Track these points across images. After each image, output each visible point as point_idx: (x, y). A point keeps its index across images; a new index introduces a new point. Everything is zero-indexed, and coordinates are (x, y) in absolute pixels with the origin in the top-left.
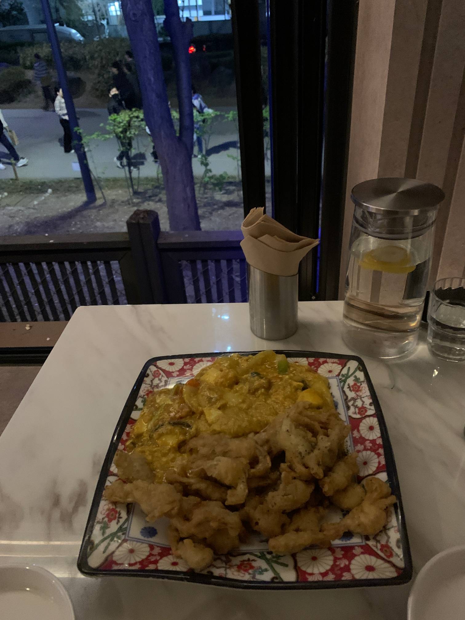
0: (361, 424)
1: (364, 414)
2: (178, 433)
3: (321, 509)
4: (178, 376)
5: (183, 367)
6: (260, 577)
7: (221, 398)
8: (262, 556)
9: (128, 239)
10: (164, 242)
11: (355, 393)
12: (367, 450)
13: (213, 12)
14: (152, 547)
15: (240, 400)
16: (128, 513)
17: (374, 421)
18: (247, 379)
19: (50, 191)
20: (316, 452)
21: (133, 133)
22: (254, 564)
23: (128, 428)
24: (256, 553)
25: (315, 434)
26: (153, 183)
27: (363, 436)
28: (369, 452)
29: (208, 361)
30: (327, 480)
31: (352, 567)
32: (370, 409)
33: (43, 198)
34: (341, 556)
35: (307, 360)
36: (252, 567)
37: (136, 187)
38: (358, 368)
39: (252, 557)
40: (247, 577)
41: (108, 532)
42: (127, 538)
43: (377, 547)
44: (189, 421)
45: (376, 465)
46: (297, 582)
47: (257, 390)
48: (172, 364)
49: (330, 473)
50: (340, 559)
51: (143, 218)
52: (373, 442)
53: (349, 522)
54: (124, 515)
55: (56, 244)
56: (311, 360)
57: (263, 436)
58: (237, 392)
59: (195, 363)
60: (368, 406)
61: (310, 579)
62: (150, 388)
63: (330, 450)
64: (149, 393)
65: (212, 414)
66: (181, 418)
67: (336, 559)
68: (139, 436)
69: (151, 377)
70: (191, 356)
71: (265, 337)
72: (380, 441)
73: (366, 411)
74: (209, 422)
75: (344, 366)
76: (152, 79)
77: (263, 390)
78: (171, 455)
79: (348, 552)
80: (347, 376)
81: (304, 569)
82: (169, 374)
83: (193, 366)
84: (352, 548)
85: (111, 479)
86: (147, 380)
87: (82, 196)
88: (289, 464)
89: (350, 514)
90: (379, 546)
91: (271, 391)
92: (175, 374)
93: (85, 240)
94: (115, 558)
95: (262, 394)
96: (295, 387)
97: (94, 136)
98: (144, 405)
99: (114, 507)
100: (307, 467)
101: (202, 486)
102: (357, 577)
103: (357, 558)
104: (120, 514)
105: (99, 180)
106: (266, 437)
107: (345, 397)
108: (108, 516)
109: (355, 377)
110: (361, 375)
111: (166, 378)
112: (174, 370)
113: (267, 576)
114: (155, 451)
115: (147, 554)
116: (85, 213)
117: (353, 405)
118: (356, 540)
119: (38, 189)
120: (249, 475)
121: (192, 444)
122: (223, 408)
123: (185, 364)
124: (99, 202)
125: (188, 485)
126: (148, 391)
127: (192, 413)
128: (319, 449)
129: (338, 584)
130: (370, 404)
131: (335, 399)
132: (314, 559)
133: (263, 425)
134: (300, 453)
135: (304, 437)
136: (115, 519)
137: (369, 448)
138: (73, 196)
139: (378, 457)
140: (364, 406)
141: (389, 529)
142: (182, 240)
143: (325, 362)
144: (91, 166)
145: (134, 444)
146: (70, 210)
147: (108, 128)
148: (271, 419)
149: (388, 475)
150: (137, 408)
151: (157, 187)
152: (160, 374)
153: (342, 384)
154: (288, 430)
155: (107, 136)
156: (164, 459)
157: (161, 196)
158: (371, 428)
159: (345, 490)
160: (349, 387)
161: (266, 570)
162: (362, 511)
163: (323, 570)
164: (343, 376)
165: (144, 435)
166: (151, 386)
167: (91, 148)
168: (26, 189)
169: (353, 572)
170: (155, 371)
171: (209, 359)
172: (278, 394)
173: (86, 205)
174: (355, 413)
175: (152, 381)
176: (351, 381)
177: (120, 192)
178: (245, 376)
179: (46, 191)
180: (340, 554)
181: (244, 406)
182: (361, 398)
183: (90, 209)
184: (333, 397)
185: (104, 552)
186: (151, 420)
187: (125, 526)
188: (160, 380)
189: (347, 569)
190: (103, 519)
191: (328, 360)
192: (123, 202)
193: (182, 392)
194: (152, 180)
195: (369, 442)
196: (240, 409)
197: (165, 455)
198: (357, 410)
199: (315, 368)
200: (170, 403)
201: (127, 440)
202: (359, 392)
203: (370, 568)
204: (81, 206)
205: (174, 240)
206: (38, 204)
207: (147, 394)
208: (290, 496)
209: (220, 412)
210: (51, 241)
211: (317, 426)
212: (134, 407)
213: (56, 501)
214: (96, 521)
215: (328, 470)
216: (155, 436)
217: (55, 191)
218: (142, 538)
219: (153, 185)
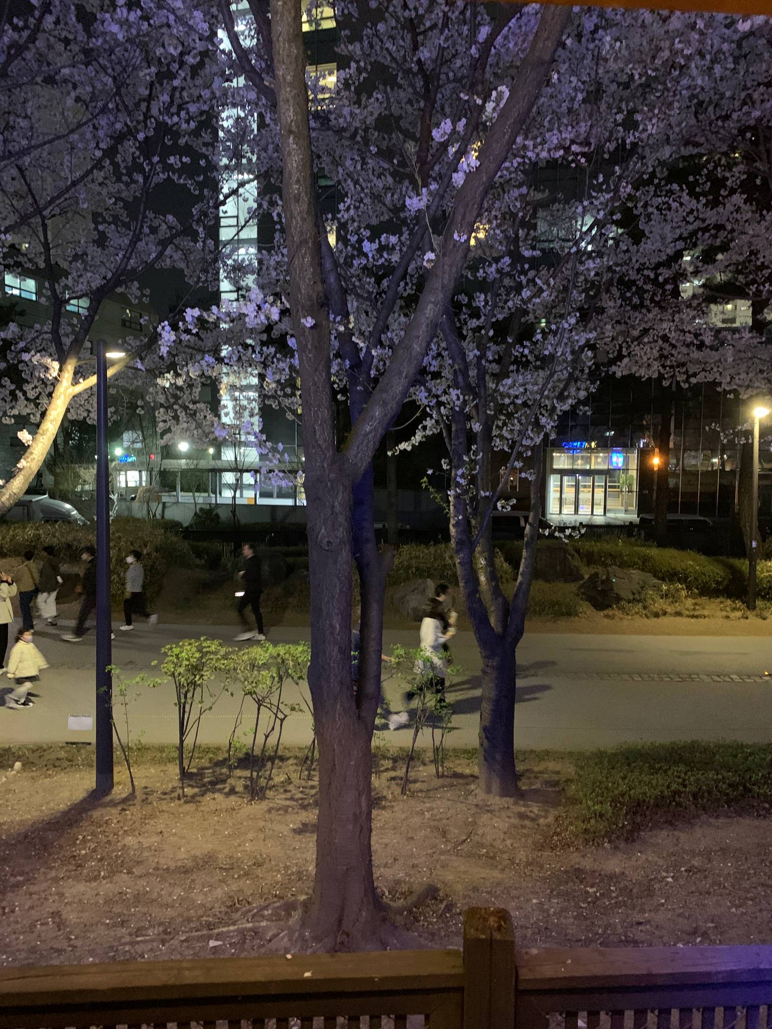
13: (275, 495)
19: (18, 765)
26: (211, 756)
33: (4, 779)
51: (498, 928)
55: (317, 981)
87: (88, 779)
116: (96, 814)
124: (119, 791)
138: (62, 778)
142: (563, 972)
151: (220, 764)
173: (93, 799)
177: (152, 770)
179: (12, 767)
183: (105, 805)
204: (84, 800)
217: (28, 765)
219: (211, 760)
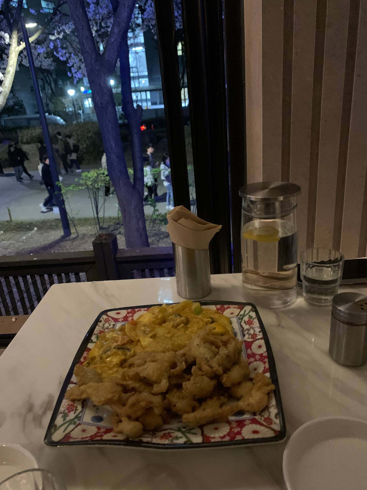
0: (253, 345)
1: (255, 338)
2: (121, 354)
3: (222, 398)
4: (122, 321)
5: (127, 315)
6: (175, 441)
7: (152, 330)
8: (179, 430)
9: (94, 255)
10: (121, 256)
11: (249, 326)
12: (257, 361)
13: (158, 103)
14: (99, 428)
15: (166, 332)
16: (83, 407)
17: (262, 342)
18: (171, 319)
19: (36, 229)
20: (217, 357)
21: (99, 185)
22: (172, 435)
23: (85, 354)
24: (175, 429)
25: (218, 347)
26: (114, 221)
27: (254, 352)
28: (258, 362)
29: (145, 310)
30: (225, 375)
31: (243, 432)
32: (259, 335)
33: (30, 234)
34: (235, 426)
35: (216, 307)
36: (171, 436)
37: (101, 224)
38: (252, 310)
39: (171, 431)
40: (167, 442)
41: (68, 419)
42: (81, 422)
43: (261, 419)
44: (128, 346)
45: (263, 369)
46: (203, 442)
47: (178, 325)
48: (118, 313)
49: (228, 372)
50: (235, 428)
51: (105, 239)
52: (261, 355)
53: (242, 404)
54: (80, 408)
55: (39, 260)
56: (219, 306)
57: (182, 352)
58: (164, 327)
59: (135, 312)
60: (258, 333)
61: (212, 440)
62: (102, 329)
63: (228, 356)
64: (101, 332)
65: (146, 341)
66: (123, 344)
67: (231, 428)
68: (93, 359)
69: (103, 322)
70: (133, 308)
71: (188, 297)
72: (265, 354)
73: (256, 336)
74: (143, 346)
75: (241, 309)
76: (114, 145)
77: (183, 325)
78: (115, 369)
79: (241, 424)
80: (244, 315)
81: (208, 435)
82: (116, 320)
83: (133, 314)
84: (244, 420)
85: (71, 386)
86: (100, 324)
87: (60, 232)
88: (198, 366)
89: (242, 399)
90: (263, 419)
91: (188, 326)
92: (120, 320)
93: (60, 258)
94: (71, 435)
95: (182, 327)
96: (205, 322)
97: (71, 188)
98: (97, 340)
99: (73, 403)
100: (212, 368)
101: (137, 385)
102: (246, 437)
103: (246, 427)
104: (76, 408)
105: (73, 220)
106: (184, 352)
107: (242, 329)
108: (68, 409)
109: (250, 315)
110: (253, 314)
111: (114, 323)
112: (120, 318)
113: (182, 441)
114: (104, 367)
115: (95, 432)
116: (62, 244)
117: (247, 333)
118: (247, 416)
119: (26, 228)
120: (169, 374)
121: (130, 361)
122: (154, 337)
123: (128, 313)
124: (73, 236)
125: (126, 386)
126: (100, 331)
127: (131, 342)
128: (220, 355)
129: (232, 442)
130: (260, 332)
131: (235, 331)
132: (216, 429)
133: (182, 347)
134: (206, 359)
135: (209, 349)
136: (73, 411)
137: (258, 359)
138: (53, 232)
139: (264, 364)
140: (255, 333)
141: (270, 408)
142: (134, 254)
143: (229, 307)
144: (68, 210)
145: (89, 364)
146: (50, 242)
147: (81, 182)
148: (187, 342)
149: (271, 374)
150: (92, 342)
151: (118, 224)
152: (110, 320)
153: (240, 321)
154: (198, 344)
155: (81, 188)
156: (110, 372)
157: (120, 230)
158: (260, 347)
159: (239, 384)
160: (245, 322)
161: (181, 437)
162: (251, 396)
163: (221, 435)
164: (241, 315)
165: (97, 357)
166: (103, 328)
167: (68, 196)
168: (18, 228)
169: (243, 435)
170: (106, 319)
171: (146, 309)
172: (194, 327)
173: (63, 239)
174: (249, 338)
175: (103, 325)
176: (246, 318)
177: (89, 228)
178: (170, 317)
179: (33, 229)
180: (234, 425)
181: (169, 335)
182: (253, 328)
183: (66, 241)
184: (234, 329)
185: (64, 432)
186: (102, 347)
187: (80, 415)
188: (109, 324)
189: (239, 433)
190: (64, 411)
191: (230, 306)
192: (91, 235)
193: (124, 329)
194: (114, 219)
195: (258, 355)
196: (166, 337)
197: (111, 369)
198: (250, 336)
199: (222, 312)
200: (116, 336)
201: (83, 362)
202: (252, 325)
203: (255, 432)
204: (59, 239)
205: (128, 255)
206: (26, 239)
207: (100, 333)
208: (198, 385)
209: (151, 340)
210: (35, 259)
211: (220, 343)
212: (90, 341)
213: (30, 408)
214: (59, 412)
215: (226, 370)
216: (104, 356)
217: (40, 229)
218: (93, 423)
219: (114, 223)
